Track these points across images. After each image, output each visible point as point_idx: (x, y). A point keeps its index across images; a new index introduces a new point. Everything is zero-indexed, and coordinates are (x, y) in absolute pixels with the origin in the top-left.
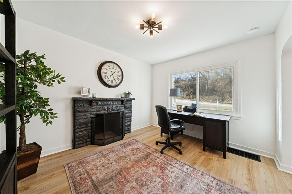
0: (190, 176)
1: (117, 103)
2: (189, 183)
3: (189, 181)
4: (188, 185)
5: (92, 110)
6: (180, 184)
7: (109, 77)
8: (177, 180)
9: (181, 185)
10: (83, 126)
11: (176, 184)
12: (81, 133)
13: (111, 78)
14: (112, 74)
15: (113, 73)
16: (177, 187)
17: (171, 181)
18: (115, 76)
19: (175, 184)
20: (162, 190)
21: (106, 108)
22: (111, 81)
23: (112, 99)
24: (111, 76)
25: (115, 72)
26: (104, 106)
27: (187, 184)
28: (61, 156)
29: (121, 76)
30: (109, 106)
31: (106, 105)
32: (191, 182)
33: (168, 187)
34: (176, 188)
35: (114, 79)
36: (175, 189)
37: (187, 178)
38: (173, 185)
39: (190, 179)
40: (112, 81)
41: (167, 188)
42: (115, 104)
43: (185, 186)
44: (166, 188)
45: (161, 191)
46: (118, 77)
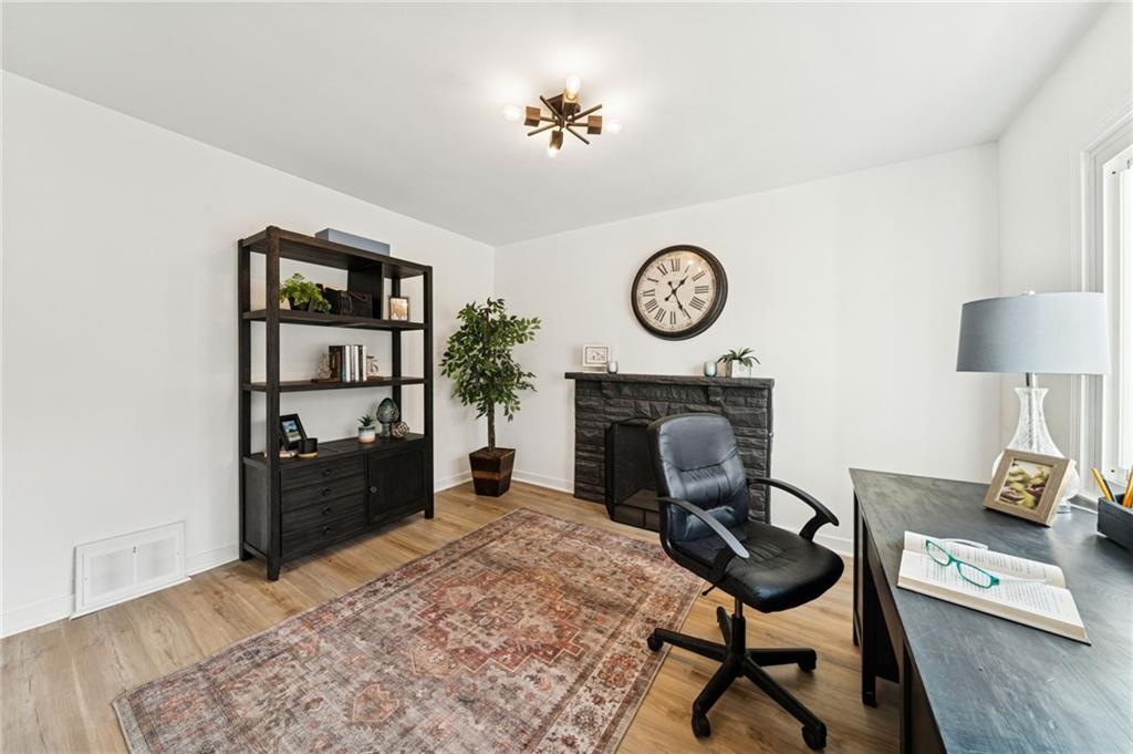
0: (525, 745)
1: (687, 395)
2: (483, 732)
3: (492, 731)
4: (472, 723)
5: (608, 409)
6: (478, 700)
7: (662, 304)
8: (498, 690)
9: (473, 702)
10: (589, 448)
11: (480, 687)
12: (583, 464)
13: (671, 306)
14: (674, 292)
15: (675, 286)
16: (468, 687)
17: (489, 673)
18: (686, 292)
19: (478, 683)
20: (456, 650)
21: (648, 408)
22: (667, 316)
23: (652, 380)
24: (667, 299)
25: (682, 282)
26: (642, 403)
27: (477, 722)
28: (544, 496)
29: (711, 287)
30: (656, 403)
31: (646, 399)
32: (486, 737)
33: (466, 664)
34: (463, 684)
35: (681, 307)
36: (460, 680)
37: (512, 730)
38: (472, 676)
39: (505, 739)
40: (673, 315)
41: (461, 660)
42: (676, 396)
43: (469, 713)
44: (463, 658)
45: (453, 647)
46: (697, 296)
